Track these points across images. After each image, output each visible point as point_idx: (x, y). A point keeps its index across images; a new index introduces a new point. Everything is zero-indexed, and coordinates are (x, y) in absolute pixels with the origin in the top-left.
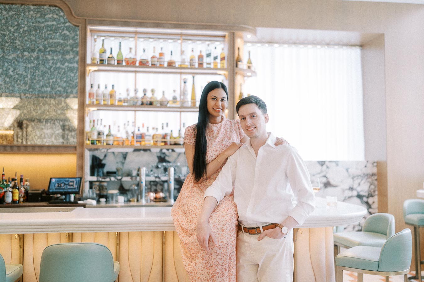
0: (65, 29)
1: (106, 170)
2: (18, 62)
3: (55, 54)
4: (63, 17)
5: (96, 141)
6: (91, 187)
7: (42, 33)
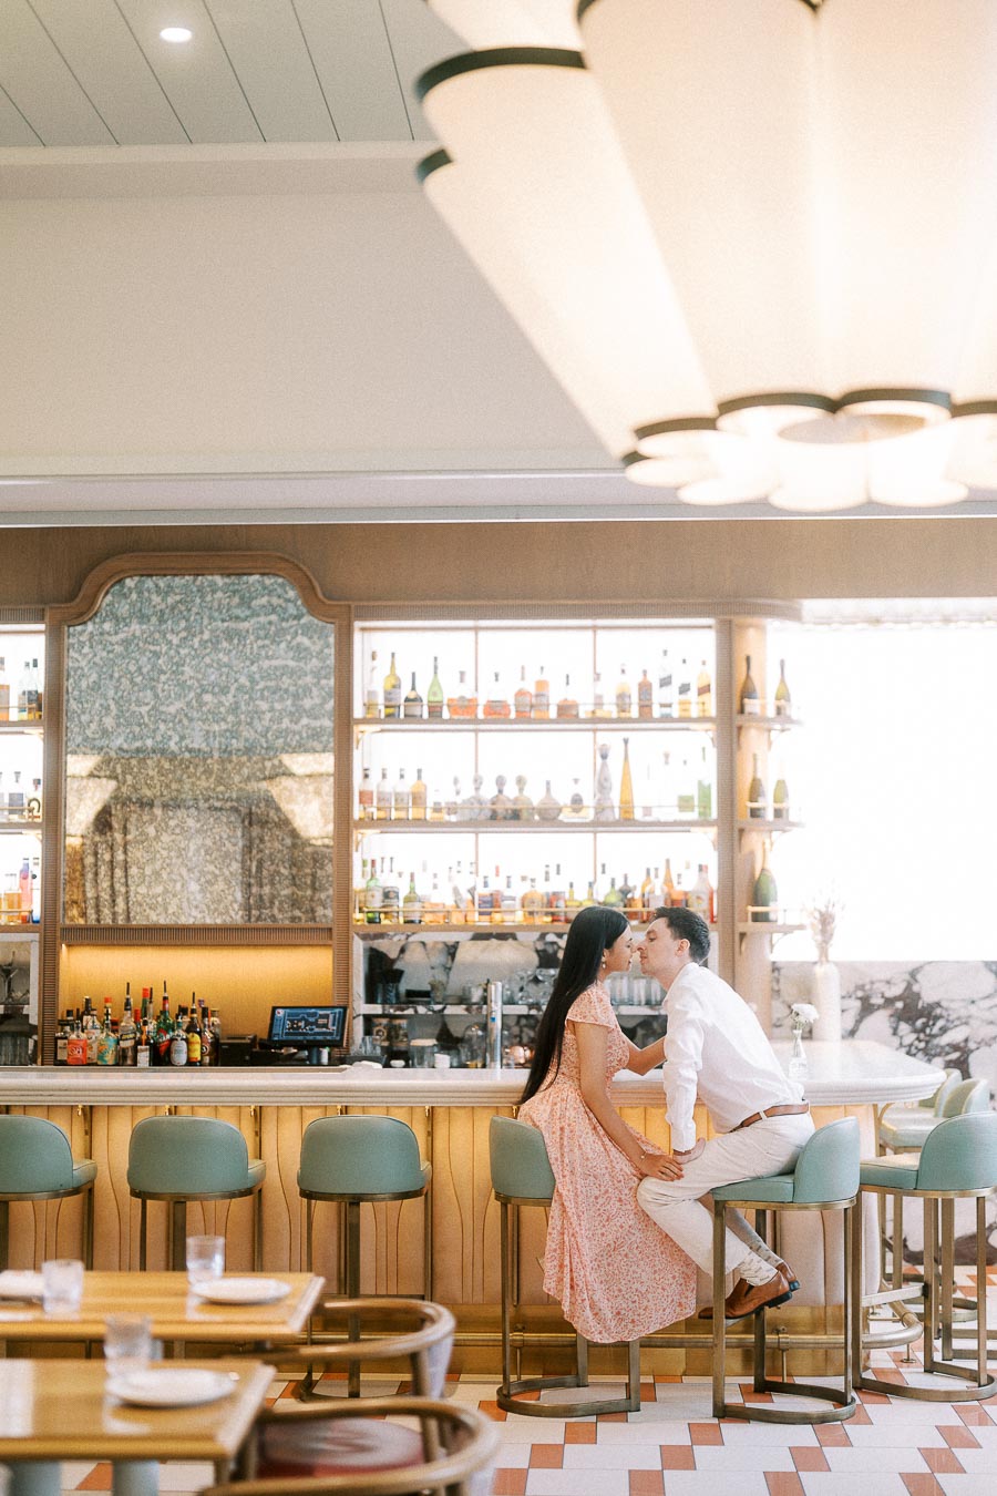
0: (300, 632)
1: (404, 986)
2: (191, 720)
3: (277, 697)
4: (294, 602)
5: (380, 913)
6: (368, 1032)
7: (244, 646)
